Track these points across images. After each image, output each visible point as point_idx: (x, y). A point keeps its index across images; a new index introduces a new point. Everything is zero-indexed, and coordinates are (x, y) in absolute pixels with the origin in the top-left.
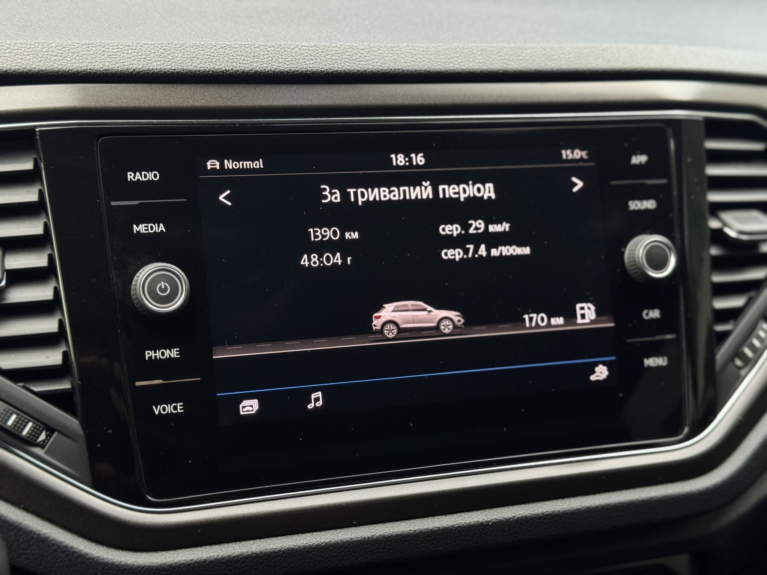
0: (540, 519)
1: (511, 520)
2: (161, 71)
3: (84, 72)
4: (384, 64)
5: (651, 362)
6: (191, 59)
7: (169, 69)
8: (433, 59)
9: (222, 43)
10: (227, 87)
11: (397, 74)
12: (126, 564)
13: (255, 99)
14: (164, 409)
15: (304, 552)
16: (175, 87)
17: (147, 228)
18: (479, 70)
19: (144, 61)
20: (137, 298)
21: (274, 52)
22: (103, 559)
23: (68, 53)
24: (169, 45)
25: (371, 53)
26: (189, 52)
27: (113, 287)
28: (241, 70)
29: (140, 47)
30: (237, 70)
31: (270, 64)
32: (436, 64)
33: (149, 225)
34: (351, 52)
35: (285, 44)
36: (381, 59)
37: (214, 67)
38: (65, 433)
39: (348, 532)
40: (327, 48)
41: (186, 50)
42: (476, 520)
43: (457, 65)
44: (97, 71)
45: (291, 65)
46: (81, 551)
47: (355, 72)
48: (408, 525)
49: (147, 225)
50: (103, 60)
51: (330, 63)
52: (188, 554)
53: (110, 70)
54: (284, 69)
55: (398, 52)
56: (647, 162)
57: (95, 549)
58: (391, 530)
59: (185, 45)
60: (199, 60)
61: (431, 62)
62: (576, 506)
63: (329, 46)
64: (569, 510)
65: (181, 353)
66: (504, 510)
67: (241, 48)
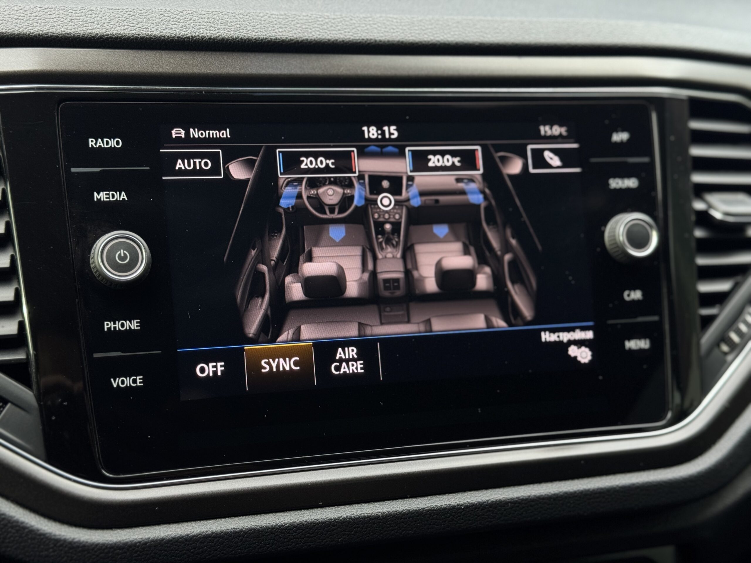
0: (515, 504)
1: (485, 504)
2: (125, 36)
3: (46, 36)
4: (356, 34)
5: (632, 344)
6: (156, 24)
7: (133, 33)
8: (407, 30)
9: (189, 9)
10: (193, 53)
11: (369, 44)
12: (79, 541)
13: (222, 66)
14: (123, 382)
15: (267, 532)
16: (140, 53)
17: (108, 196)
18: (454, 42)
19: (108, 25)
20: (95, 267)
21: (242, 19)
22: (55, 535)
23: (29, 16)
24: (134, 10)
25: (343, 22)
26: (154, 18)
27: (71, 255)
28: (208, 36)
29: (104, 12)
30: (203, 36)
31: (238, 31)
32: (409, 36)
33: (111, 193)
34: (322, 21)
35: (254, 12)
36: (353, 28)
37: (180, 33)
38: (19, 405)
39: (313, 513)
40: (297, 17)
41: (151, 15)
42: (448, 503)
43: (432, 36)
44: (59, 34)
45: (260, 33)
46: (32, 526)
47: (326, 42)
48: (376, 507)
49: (108, 193)
50: (65, 24)
51: (300, 31)
52: (145, 533)
53: (72, 33)
54: (252, 36)
55: (371, 22)
56: (629, 140)
57: (47, 525)
58: (359, 512)
59: (151, 10)
60: (165, 26)
61: (405, 33)
62: (554, 491)
63: (299, 15)
64: (545, 495)
65: (141, 324)
66: (477, 494)
67: (209, 15)
